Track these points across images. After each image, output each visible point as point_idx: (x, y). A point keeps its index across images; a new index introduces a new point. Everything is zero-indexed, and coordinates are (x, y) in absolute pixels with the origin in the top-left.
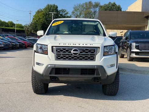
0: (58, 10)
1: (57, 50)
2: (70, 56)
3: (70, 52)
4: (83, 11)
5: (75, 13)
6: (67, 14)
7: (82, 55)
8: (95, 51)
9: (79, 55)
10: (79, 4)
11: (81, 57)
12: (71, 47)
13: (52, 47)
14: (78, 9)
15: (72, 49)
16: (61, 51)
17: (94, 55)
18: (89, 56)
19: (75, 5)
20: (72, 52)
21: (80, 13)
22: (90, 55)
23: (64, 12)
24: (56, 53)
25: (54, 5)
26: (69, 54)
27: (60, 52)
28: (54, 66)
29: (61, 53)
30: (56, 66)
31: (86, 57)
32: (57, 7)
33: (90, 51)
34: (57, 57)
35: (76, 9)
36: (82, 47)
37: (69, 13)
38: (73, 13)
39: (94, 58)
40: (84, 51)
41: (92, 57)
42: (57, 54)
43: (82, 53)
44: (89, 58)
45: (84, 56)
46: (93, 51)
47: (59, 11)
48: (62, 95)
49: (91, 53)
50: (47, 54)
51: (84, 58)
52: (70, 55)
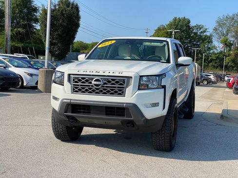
0: (191, 26)
1: (74, 80)
2: (90, 89)
3: (91, 83)
4: (233, 26)
5: (219, 30)
6: (205, 31)
7: (106, 87)
8: (124, 83)
9: (102, 87)
10: (226, 15)
11: (105, 90)
12: (93, 75)
13: (69, 75)
14: (225, 24)
15: (93, 79)
16: (80, 80)
17: (124, 88)
18: (116, 89)
19: (219, 18)
20: (93, 82)
21: (228, 30)
22: (118, 87)
23: (200, 29)
24: (72, 83)
25: (184, 18)
26: (89, 86)
27: (78, 82)
28: (69, 101)
29: (80, 83)
30: (71, 101)
31: (112, 90)
32: (189, 22)
33: (117, 82)
34: (74, 89)
35: (220, 24)
36: (108, 76)
37: (208, 30)
38: (215, 29)
39: (123, 92)
40: (109, 82)
41: (120, 90)
42: (74, 85)
43: (107, 84)
44: (116, 92)
45: (109, 89)
46: (122, 82)
47: (191, 28)
48: (94, 146)
49: (119, 85)
50: (63, 85)
51: (108, 92)
52: (91, 87)
